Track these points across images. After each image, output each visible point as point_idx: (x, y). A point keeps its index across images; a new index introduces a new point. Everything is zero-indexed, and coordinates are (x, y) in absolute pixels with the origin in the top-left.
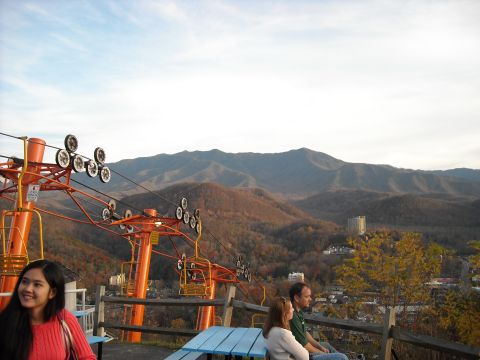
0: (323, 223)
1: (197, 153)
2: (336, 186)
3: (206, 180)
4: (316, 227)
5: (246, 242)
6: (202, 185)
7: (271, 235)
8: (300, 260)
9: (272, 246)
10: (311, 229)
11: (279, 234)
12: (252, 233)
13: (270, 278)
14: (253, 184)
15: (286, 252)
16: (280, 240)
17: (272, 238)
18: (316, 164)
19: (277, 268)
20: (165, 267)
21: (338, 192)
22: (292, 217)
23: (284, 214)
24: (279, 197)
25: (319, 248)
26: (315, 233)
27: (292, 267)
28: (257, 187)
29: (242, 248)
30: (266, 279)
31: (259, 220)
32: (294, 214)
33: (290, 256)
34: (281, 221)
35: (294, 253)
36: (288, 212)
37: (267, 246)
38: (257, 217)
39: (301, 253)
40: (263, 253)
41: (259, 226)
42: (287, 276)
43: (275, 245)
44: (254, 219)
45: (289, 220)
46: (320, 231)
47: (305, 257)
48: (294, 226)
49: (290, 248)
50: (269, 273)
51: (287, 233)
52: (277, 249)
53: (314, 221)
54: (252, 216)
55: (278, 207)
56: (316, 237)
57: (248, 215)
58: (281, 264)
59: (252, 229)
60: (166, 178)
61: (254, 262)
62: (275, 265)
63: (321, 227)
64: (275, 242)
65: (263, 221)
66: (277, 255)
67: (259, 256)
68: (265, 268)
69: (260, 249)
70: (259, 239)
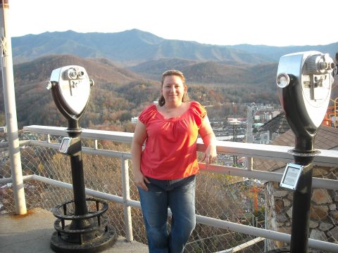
0: (152, 82)
1: (56, 33)
2: (159, 56)
3: (65, 53)
4: (147, 85)
5: (98, 97)
6: (63, 56)
7: (116, 91)
8: (138, 108)
9: (117, 99)
10: (144, 86)
11: (121, 90)
12: (103, 90)
13: (118, 121)
14: (99, 56)
15: (127, 102)
16: (122, 95)
17: (117, 93)
18: (144, 40)
19: (123, 115)
20: (41, 117)
21: (161, 60)
22: (130, 78)
23: (124, 76)
24: (119, 64)
25: (151, 99)
26: (147, 89)
27: (133, 113)
28: (102, 57)
29: (97, 101)
30: (115, 122)
31: (106, 81)
32: (131, 76)
33: (131, 105)
34: (122, 82)
35: (133, 104)
36: (126, 74)
37: (113, 98)
38: (105, 79)
39: (138, 104)
40: (112, 104)
41: (106, 85)
42: (130, 120)
43: (120, 99)
44: (103, 80)
45: (127, 81)
46: (150, 87)
47: (142, 106)
48: (132, 85)
49: (131, 100)
50: (117, 118)
51: (127, 90)
52: (121, 101)
53: (146, 81)
54: (101, 78)
55: (119, 71)
56: (148, 92)
57: (98, 77)
58: (125, 112)
59: (101, 88)
60: (34, 52)
61: (105, 111)
62: (121, 112)
63: (151, 85)
64: (119, 96)
65: (109, 82)
66: (121, 105)
67: (109, 106)
68: (114, 115)
69: (109, 101)
70: (108, 95)
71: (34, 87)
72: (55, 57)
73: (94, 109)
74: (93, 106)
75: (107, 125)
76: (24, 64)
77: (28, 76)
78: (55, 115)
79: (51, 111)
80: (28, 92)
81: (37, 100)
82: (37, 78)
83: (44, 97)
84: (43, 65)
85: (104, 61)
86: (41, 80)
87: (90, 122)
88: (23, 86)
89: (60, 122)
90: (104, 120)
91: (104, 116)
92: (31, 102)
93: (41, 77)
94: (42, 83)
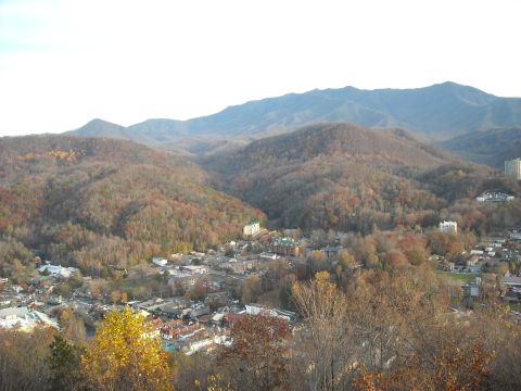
0: (475, 166)
1: (329, 91)
2: (487, 125)
3: (340, 121)
4: (467, 171)
5: (389, 188)
6: (338, 125)
7: (417, 179)
8: (451, 208)
9: (418, 191)
10: (461, 172)
11: (425, 179)
12: (396, 177)
13: (418, 227)
14: (392, 124)
15: (434, 198)
16: (427, 185)
17: (418, 183)
18: (465, 100)
19: (426, 217)
20: (302, 215)
21: (490, 131)
22: (438, 160)
23: (430, 155)
24: (422, 137)
25: (472, 194)
26: (467, 178)
27: (443, 215)
28: (397, 127)
29: (386, 194)
30: (413, 228)
31: (402, 163)
32: (441, 157)
33: (439, 202)
34: (427, 165)
35: (442, 200)
36: (434, 154)
37: (412, 190)
38: (400, 160)
39: (451, 200)
40: (409, 200)
41: (402, 170)
42: (438, 226)
43: (424, 191)
44: (397, 162)
45: (436, 163)
46: (471, 175)
47: (457, 205)
48: (443, 170)
49: (439, 195)
50: (417, 222)
51: (434, 177)
52: (424, 195)
53: (466, 164)
54: (394, 158)
55: (422, 148)
56: (468, 182)
57: (388, 157)
58: (429, 212)
59: (394, 174)
60: (297, 120)
61: (399, 209)
62: (423, 213)
63: (473, 171)
64: (421, 188)
65: (406, 164)
66: (424, 202)
67: (405, 203)
68: (412, 216)
69: (405, 194)
70: (404, 184)
71: (294, 170)
72: (325, 126)
73: (382, 206)
74: (381, 201)
75: (401, 231)
76: (281, 136)
77: (287, 153)
78: (322, 213)
79: (317, 206)
80: (284, 177)
81: (298, 189)
82: (298, 157)
83: (308, 186)
84: (309, 137)
85: (400, 133)
86: (304, 161)
87: (375, 225)
88: (279, 169)
89: (329, 223)
90: (396, 224)
91: (396, 218)
92: (289, 192)
93: (304, 155)
94: (306, 163)
